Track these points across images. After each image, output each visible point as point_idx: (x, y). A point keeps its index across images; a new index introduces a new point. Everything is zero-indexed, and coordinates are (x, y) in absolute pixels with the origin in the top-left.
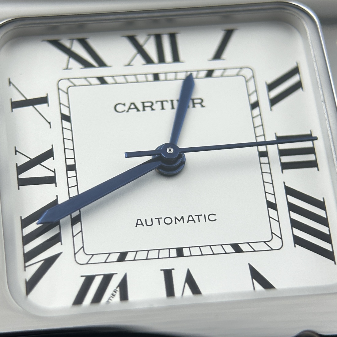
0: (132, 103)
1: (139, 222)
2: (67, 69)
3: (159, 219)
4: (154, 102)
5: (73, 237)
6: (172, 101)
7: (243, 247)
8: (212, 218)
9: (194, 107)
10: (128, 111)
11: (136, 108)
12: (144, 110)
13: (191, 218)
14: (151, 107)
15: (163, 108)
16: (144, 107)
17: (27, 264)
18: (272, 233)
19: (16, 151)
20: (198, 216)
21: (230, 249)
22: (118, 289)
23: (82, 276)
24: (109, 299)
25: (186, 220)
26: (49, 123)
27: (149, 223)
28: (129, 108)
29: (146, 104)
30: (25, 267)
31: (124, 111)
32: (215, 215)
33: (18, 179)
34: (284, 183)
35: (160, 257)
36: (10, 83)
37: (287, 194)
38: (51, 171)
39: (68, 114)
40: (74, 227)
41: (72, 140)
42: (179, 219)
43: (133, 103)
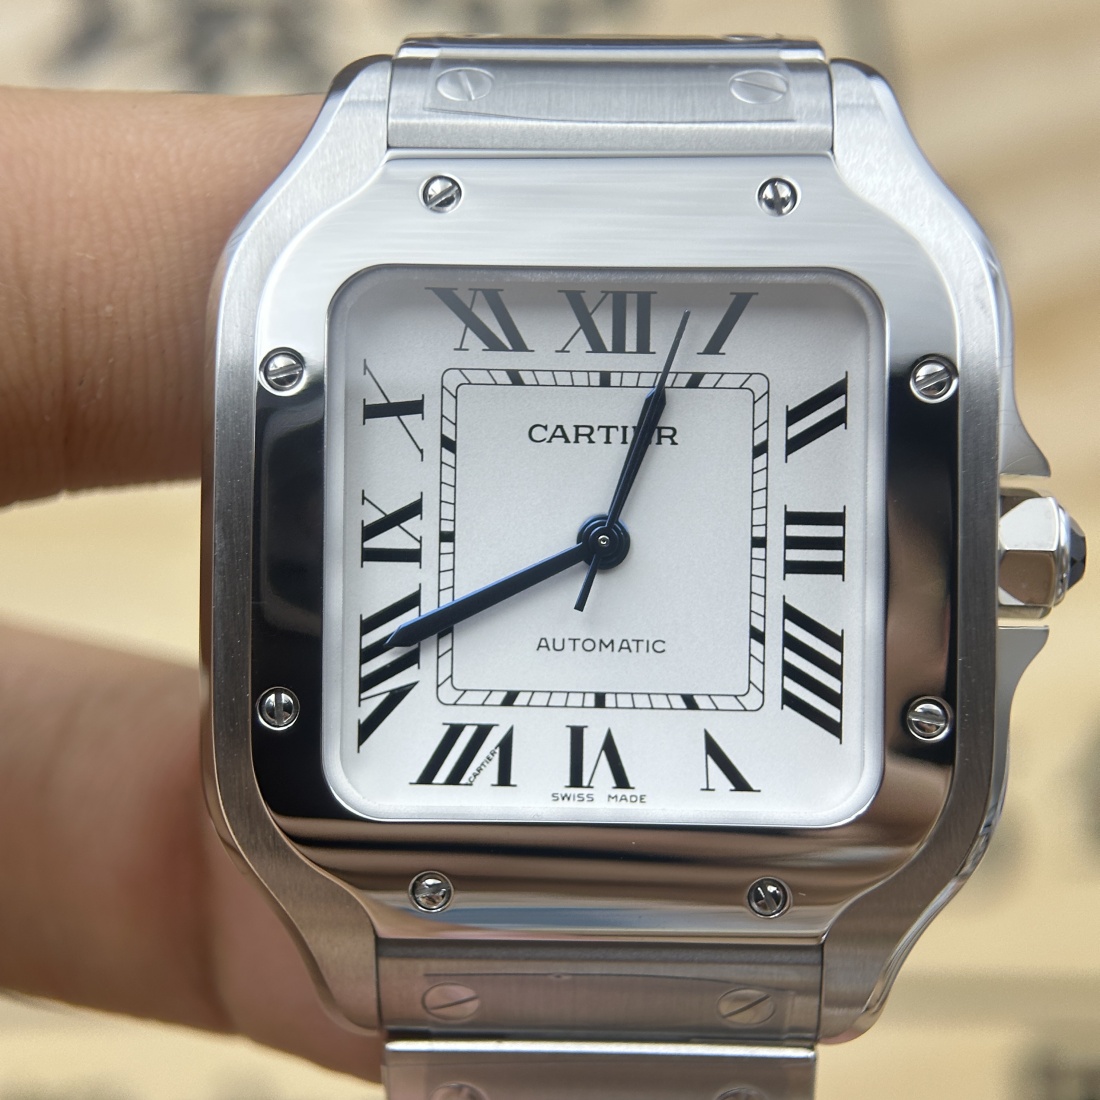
0: (558, 427)
1: (543, 643)
2: (460, 349)
3: (574, 640)
4: (596, 428)
5: (438, 657)
6: (625, 428)
7: (701, 701)
8: (659, 647)
9: (659, 443)
10: (550, 441)
11: (564, 436)
12: (577, 441)
13: (625, 645)
14: (588, 436)
15: (608, 442)
16: (577, 435)
17: (363, 696)
18: (750, 682)
19: (364, 498)
20: (638, 641)
21: (679, 703)
22: (498, 751)
23: (444, 724)
24: (482, 764)
25: (617, 647)
26: (421, 451)
27: (559, 646)
28: (553, 436)
29: (582, 431)
30: (360, 700)
31: (544, 440)
32: (664, 642)
33: (363, 548)
34: (784, 597)
35: (568, 704)
36: (366, 368)
37: (784, 618)
38: (416, 539)
39: (452, 438)
40: (441, 640)
41: (455, 486)
42: (607, 644)
43: (561, 427)
